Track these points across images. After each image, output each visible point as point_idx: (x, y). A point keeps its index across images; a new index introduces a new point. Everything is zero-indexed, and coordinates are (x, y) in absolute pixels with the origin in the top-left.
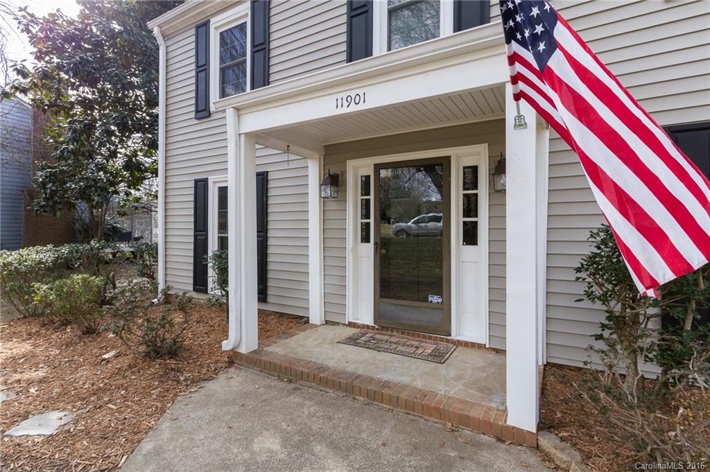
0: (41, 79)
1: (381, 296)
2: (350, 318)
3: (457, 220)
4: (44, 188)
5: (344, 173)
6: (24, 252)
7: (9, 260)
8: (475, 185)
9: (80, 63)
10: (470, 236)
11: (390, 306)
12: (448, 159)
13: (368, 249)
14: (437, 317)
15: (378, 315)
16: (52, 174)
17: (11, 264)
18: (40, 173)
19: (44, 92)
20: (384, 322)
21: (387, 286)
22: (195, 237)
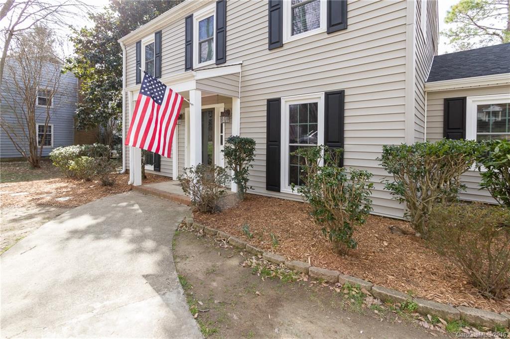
0: (78, 63)
4: (79, 117)
6: (68, 148)
7: (62, 151)
9: (93, 57)
16: (82, 110)
17: (62, 153)
18: (77, 110)
19: (79, 69)
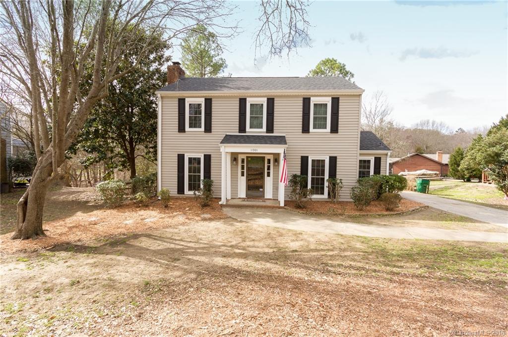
1: (249, 190)
2: (239, 197)
3: (266, 171)
5: (238, 157)
8: (270, 163)
10: (269, 175)
11: (250, 192)
12: (264, 157)
13: (244, 178)
14: (261, 194)
15: (247, 195)
20: (249, 197)
21: (249, 188)
22: (178, 175)
